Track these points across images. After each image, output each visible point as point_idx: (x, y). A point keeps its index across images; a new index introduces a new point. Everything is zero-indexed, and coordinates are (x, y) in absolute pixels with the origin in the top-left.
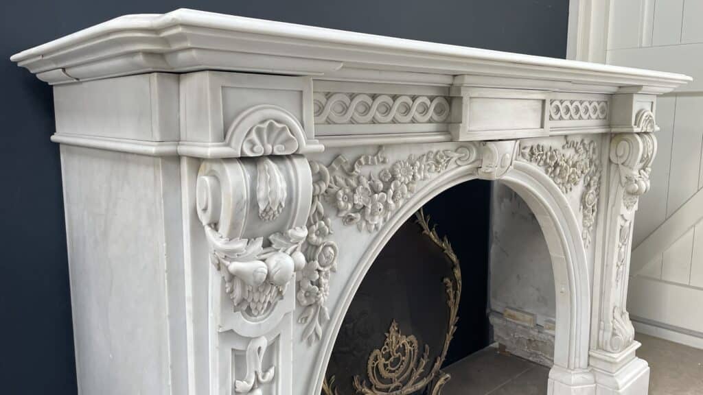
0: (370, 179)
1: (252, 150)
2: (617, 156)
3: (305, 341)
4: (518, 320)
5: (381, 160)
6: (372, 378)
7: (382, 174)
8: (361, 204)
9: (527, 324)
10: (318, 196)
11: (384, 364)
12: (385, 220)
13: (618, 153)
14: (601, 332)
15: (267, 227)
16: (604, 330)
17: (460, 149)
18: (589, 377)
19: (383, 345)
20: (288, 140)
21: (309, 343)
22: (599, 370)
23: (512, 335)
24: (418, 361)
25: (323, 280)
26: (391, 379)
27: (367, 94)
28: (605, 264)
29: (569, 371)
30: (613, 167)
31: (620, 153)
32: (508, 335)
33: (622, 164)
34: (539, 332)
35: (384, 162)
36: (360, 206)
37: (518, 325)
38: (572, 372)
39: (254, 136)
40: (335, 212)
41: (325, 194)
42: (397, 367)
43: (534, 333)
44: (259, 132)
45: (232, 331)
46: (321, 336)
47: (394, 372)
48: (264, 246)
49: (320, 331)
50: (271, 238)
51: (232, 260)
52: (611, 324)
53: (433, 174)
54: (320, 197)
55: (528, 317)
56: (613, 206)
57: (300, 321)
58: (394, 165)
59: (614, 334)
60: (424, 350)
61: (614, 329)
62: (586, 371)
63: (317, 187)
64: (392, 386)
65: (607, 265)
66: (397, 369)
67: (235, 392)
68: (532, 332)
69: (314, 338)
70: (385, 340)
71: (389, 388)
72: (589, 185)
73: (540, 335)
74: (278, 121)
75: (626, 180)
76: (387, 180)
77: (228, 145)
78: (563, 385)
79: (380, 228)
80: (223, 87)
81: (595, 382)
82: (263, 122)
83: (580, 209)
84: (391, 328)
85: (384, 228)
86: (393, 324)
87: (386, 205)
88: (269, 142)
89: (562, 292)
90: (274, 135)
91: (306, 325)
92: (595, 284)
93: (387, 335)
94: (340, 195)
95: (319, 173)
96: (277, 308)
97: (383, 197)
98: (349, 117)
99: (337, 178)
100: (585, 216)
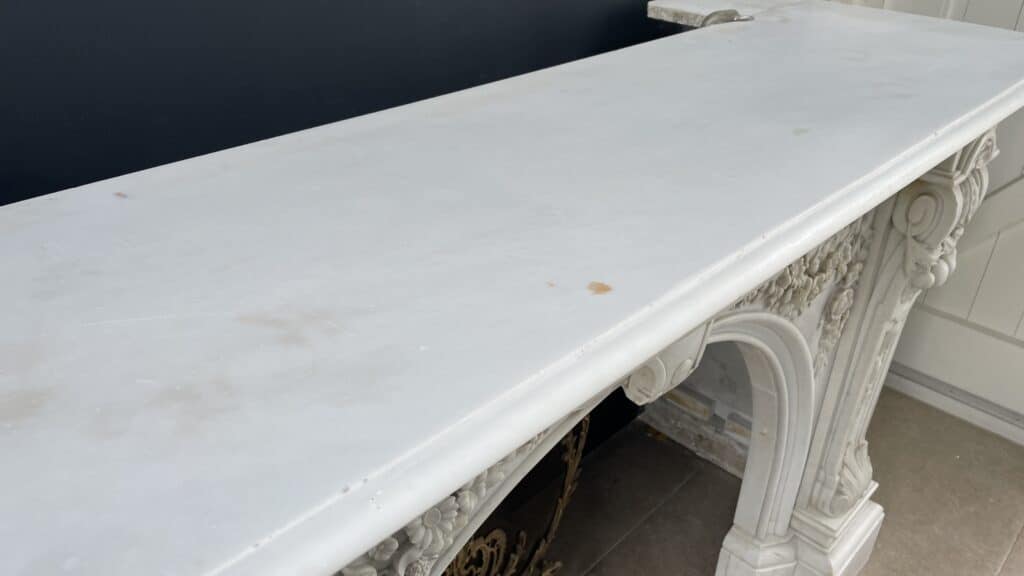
2: (907, 220)
4: (684, 404)
9: (699, 416)
13: (910, 217)
14: (818, 485)
16: (823, 484)
18: (786, 552)
22: (804, 539)
23: (673, 422)
24: (507, 559)
28: (845, 391)
29: (756, 542)
30: (894, 238)
31: (915, 217)
32: (667, 420)
33: (915, 237)
34: (716, 431)
37: (684, 412)
38: (762, 546)
43: (709, 431)
52: (837, 478)
55: (701, 406)
56: (880, 302)
59: (839, 492)
60: (518, 540)
61: (840, 484)
62: (783, 541)
65: (848, 393)
68: (704, 428)
72: (844, 279)
73: (717, 436)
75: (914, 268)
78: (743, 563)
81: (797, 558)
83: (819, 325)
89: (763, 434)
92: (821, 417)
100: (825, 333)
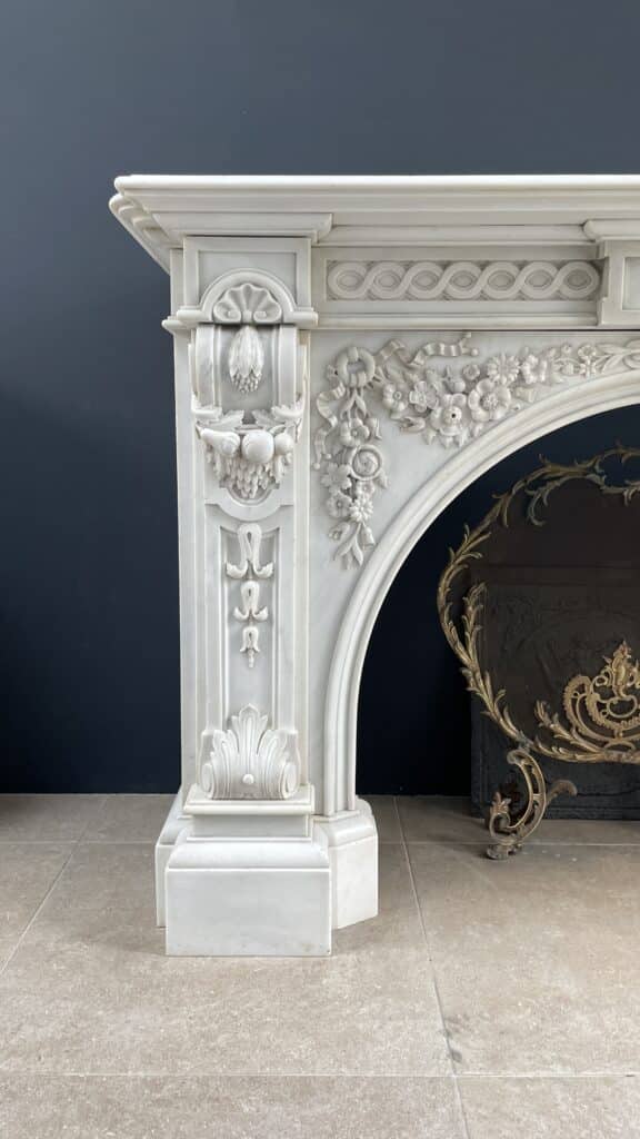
0: (445, 375)
1: (226, 315)
3: (338, 561)
5: (463, 351)
6: (572, 714)
7: (467, 370)
8: (423, 405)
10: (359, 390)
11: (598, 704)
12: (471, 435)
15: (249, 401)
17: (632, 343)
19: (599, 673)
20: (269, 307)
21: (344, 566)
25: (360, 491)
26: (613, 731)
27: (434, 262)
35: (470, 354)
36: (421, 408)
39: (227, 299)
40: (386, 413)
41: (369, 387)
42: (627, 716)
44: (234, 296)
45: (216, 506)
46: (361, 562)
47: (619, 721)
48: (245, 421)
49: (361, 555)
50: (254, 413)
51: (206, 427)
53: (569, 379)
54: (362, 391)
57: (331, 535)
58: (490, 360)
63: (353, 377)
64: (613, 742)
66: (627, 719)
67: (228, 576)
69: (350, 560)
70: (602, 668)
71: (606, 743)
74: (256, 285)
76: (473, 378)
77: (200, 309)
79: (461, 445)
80: (200, 252)
82: (239, 285)
84: (619, 651)
85: (467, 446)
86: (621, 647)
87: (468, 412)
88: (248, 308)
90: (254, 299)
91: (339, 543)
93: (608, 661)
94: (388, 392)
95: (359, 360)
96: (270, 496)
97: (460, 398)
98: (403, 291)
99: (389, 370)
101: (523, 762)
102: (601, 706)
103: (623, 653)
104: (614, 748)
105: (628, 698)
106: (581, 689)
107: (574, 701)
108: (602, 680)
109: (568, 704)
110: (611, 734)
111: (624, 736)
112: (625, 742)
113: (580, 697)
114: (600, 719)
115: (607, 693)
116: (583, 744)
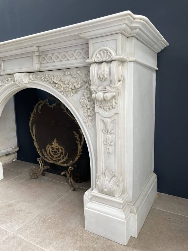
6: (48, 152)
42: (56, 154)
60: (66, 154)
70: (52, 143)
86: (55, 139)
100: (84, 110)
101: (40, 161)
102: (52, 151)
103: (55, 141)
104: (54, 160)
105: (56, 150)
106: (49, 147)
107: (48, 150)
108: (52, 146)
109: (47, 150)
110: (54, 157)
111: (56, 158)
112: (56, 159)
113: (49, 149)
114: (52, 154)
115: (53, 149)
116: (49, 159)
